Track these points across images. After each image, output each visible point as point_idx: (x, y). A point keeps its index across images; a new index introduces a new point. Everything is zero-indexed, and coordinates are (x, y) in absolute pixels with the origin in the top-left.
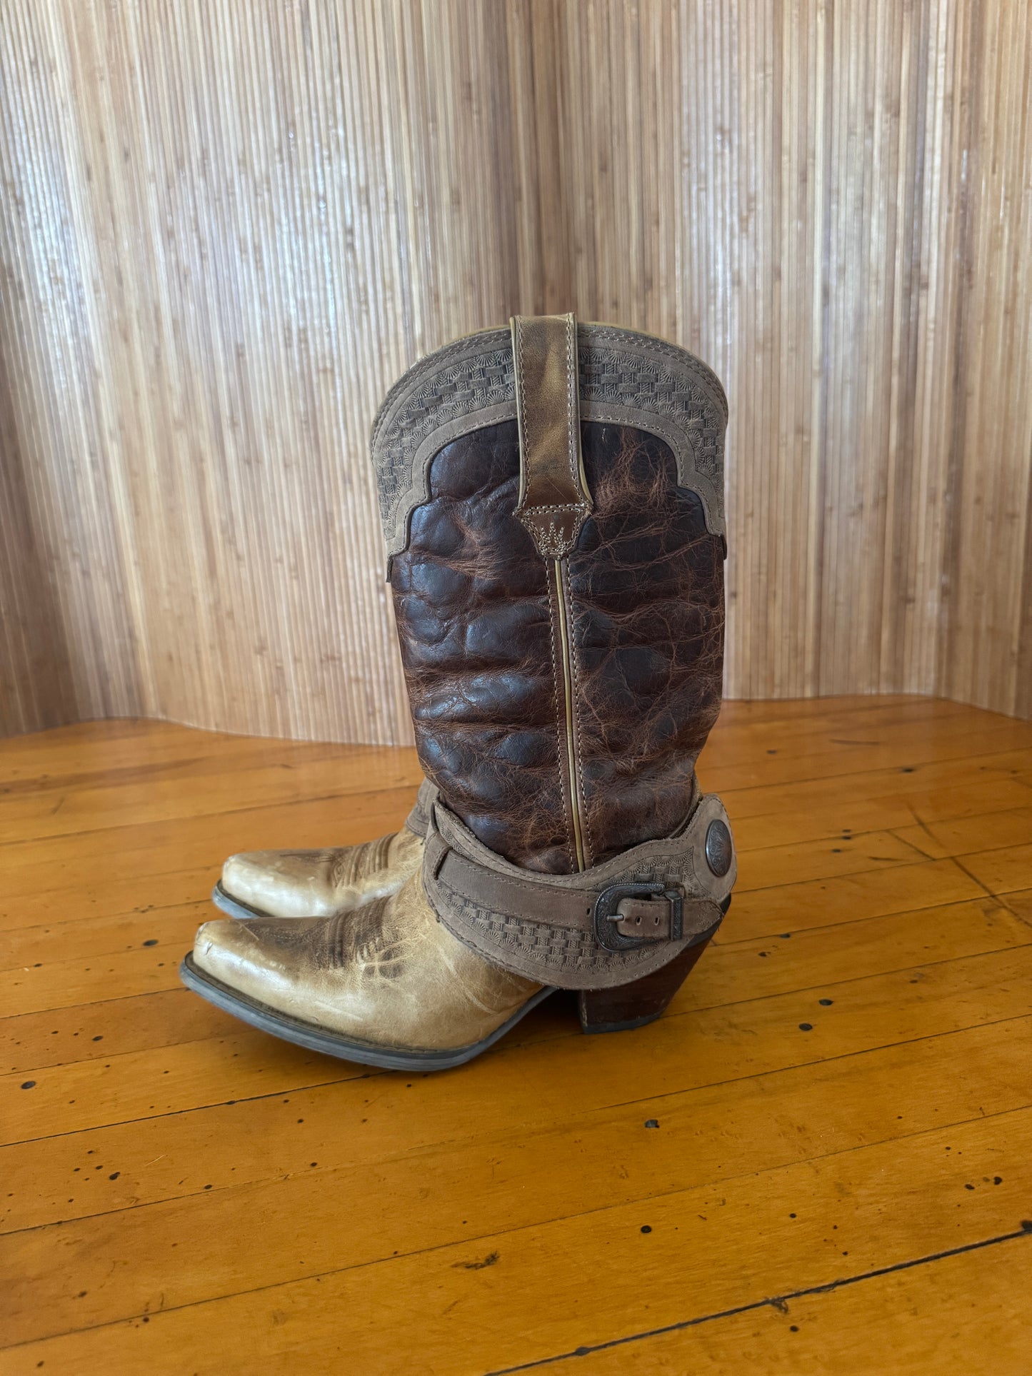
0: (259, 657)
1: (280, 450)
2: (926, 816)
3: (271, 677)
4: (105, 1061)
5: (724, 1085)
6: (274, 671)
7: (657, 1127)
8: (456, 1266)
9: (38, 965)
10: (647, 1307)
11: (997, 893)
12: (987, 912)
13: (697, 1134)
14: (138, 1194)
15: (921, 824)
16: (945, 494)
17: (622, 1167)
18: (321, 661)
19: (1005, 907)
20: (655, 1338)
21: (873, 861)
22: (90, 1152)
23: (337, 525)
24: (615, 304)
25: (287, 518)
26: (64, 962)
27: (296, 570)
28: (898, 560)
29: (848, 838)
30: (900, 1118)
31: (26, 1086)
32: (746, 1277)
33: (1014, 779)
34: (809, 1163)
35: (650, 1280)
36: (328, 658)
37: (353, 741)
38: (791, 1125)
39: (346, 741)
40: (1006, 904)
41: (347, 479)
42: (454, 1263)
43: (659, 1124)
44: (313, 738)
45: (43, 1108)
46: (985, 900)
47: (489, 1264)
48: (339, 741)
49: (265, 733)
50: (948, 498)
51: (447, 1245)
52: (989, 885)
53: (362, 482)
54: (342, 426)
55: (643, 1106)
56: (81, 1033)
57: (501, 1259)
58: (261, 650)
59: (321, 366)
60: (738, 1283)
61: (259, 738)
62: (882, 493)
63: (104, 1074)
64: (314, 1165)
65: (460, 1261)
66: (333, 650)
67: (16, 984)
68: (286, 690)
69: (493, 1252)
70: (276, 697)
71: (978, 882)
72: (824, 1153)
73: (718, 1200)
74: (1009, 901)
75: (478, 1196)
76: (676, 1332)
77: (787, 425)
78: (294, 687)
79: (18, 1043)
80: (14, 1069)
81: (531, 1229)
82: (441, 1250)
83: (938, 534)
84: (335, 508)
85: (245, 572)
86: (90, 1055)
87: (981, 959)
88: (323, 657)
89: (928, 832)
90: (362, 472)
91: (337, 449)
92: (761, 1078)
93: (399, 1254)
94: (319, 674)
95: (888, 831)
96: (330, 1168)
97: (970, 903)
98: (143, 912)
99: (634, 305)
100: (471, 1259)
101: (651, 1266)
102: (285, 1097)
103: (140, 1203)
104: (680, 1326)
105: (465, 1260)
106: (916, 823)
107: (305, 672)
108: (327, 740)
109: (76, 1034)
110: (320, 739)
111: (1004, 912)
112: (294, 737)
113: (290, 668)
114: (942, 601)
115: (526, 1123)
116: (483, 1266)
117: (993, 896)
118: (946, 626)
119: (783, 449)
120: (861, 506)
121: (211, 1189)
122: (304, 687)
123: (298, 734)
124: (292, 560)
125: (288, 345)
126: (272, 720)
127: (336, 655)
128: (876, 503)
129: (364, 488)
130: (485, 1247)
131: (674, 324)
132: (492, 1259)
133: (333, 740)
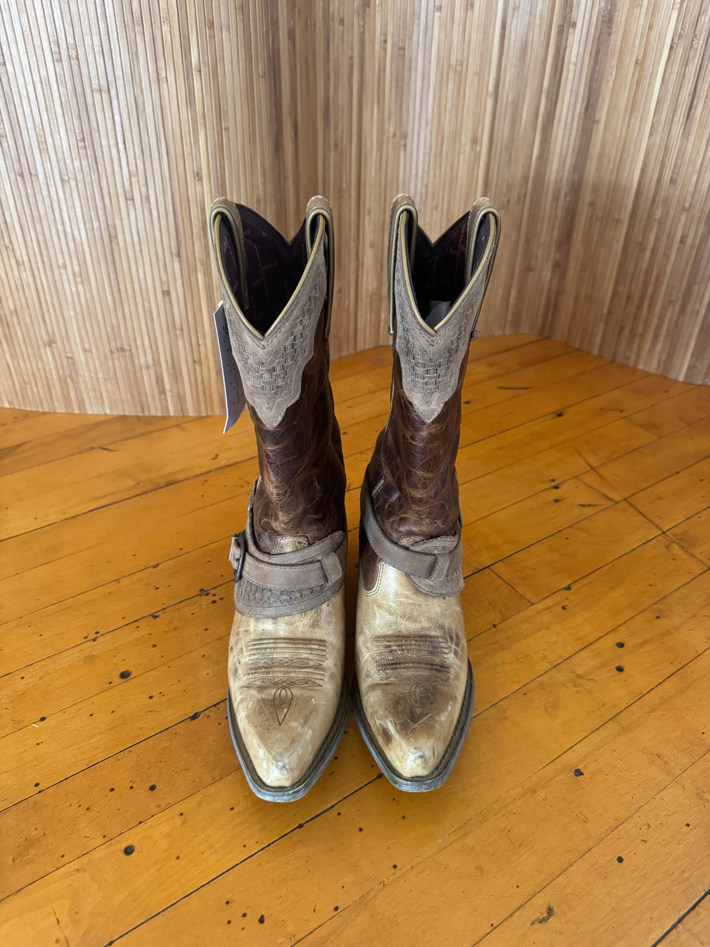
0: (48, 348)
1: (55, 164)
2: (593, 461)
3: (63, 366)
4: (177, 809)
5: (601, 729)
6: (64, 360)
7: (582, 774)
8: (533, 923)
9: (43, 719)
10: (651, 918)
11: (665, 530)
12: (667, 547)
13: (607, 775)
14: (291, 929)
15: (593, 468)
16: (566, 194)
17: (581, 813)
18: (112, 352)
19: (674, 542)
20: (666, 940)
21: (583, 509)
22: (228, 903)
23: (120, 237)
24: (342, 21)
25: (68, 230)
26: (63, 711)
27: (82, 276)
28: (528, 241)
29: (556, 487)
30: (703, 733)
31: (129, 851)
32: (688, 879)
33: (624, 418)
34: (676, 782)
35: (642, 897)
36: (117, 349)
37: (147, 414)
38: (652, 754)
39: (140, 414)
40: (674, 538)
41: (129, 198)
42: (530, 921)
43: (582, 771)
44: (108, 412)
45: (158, 870)
46: (660, 537)
47: (551, 916)
48: (133, 414)
49: (60, 408)
50: (568, 198)
51: (518, 909)
52: (657, 522)
53: (144, 200)
54: (121, 146)
55: (564, 759)
56: (134, 785)
57: (555, 909)
58: (51, 343)
59: (95, 86)
60: (686, 884)
61: (55, 413)
62: (523, 191)
63: (184, 823)
64: (395, 867)
65: (534, 918)
66: (122, 343)
67: (38, 744)
68: (77, 374)
69: (548, 906)
70: (69, 380)
71: (651, 521)
72: (679, 772)
73: (644, 824)
74: (675, 535)
75: (513, 862)
76: (674, 931)
77: (466, 138)
78: (87, 374)
79: (88, 809)
80: (104, 837)
81: (559, 880)
82: (517, 914)
83: (557, 223)
84: (118, 222)
85: (27, 276)
86: (158, 806)
87: (683, 590)
88: (113, 349)
89: (600, 476)
90: (144, 190)
91: (117, 169)
92: (617, 718)
93: (494, 926)
94: (110, 363)
95: (576, 477)
96: (408, 867)
97: (654, 541)
98: (94, 640)
99: (355, 21)
100: (538, 915)
101: (637, 886)
102: (335, 811)
103: (298, 937)
104: (674, 926)
105: (536, 917)
106: (589, 468)
107: (97, 362)
108: (121, 413)
109: (131, 788)
110: (115, 413)
111: (674, 545)
112: (90, 412)
113: (80, 357)
114: (553, 272)
115: (507, 792)
116: (548, 918)
117: (664, 533)
118: (554, 289)
119: (462, 157)
120: (509, 201)
121: (339, 910)
122: (96, 374)
123: (93, 409)
124: (77, 268)
125: (57, 59)
126: (67, 399)
127: (126, 347)
128: (519, 199)
129: (146, 206)
130: (540, 903)
131: (385, 41)
132: (550, 911)
133: (127, 413)
